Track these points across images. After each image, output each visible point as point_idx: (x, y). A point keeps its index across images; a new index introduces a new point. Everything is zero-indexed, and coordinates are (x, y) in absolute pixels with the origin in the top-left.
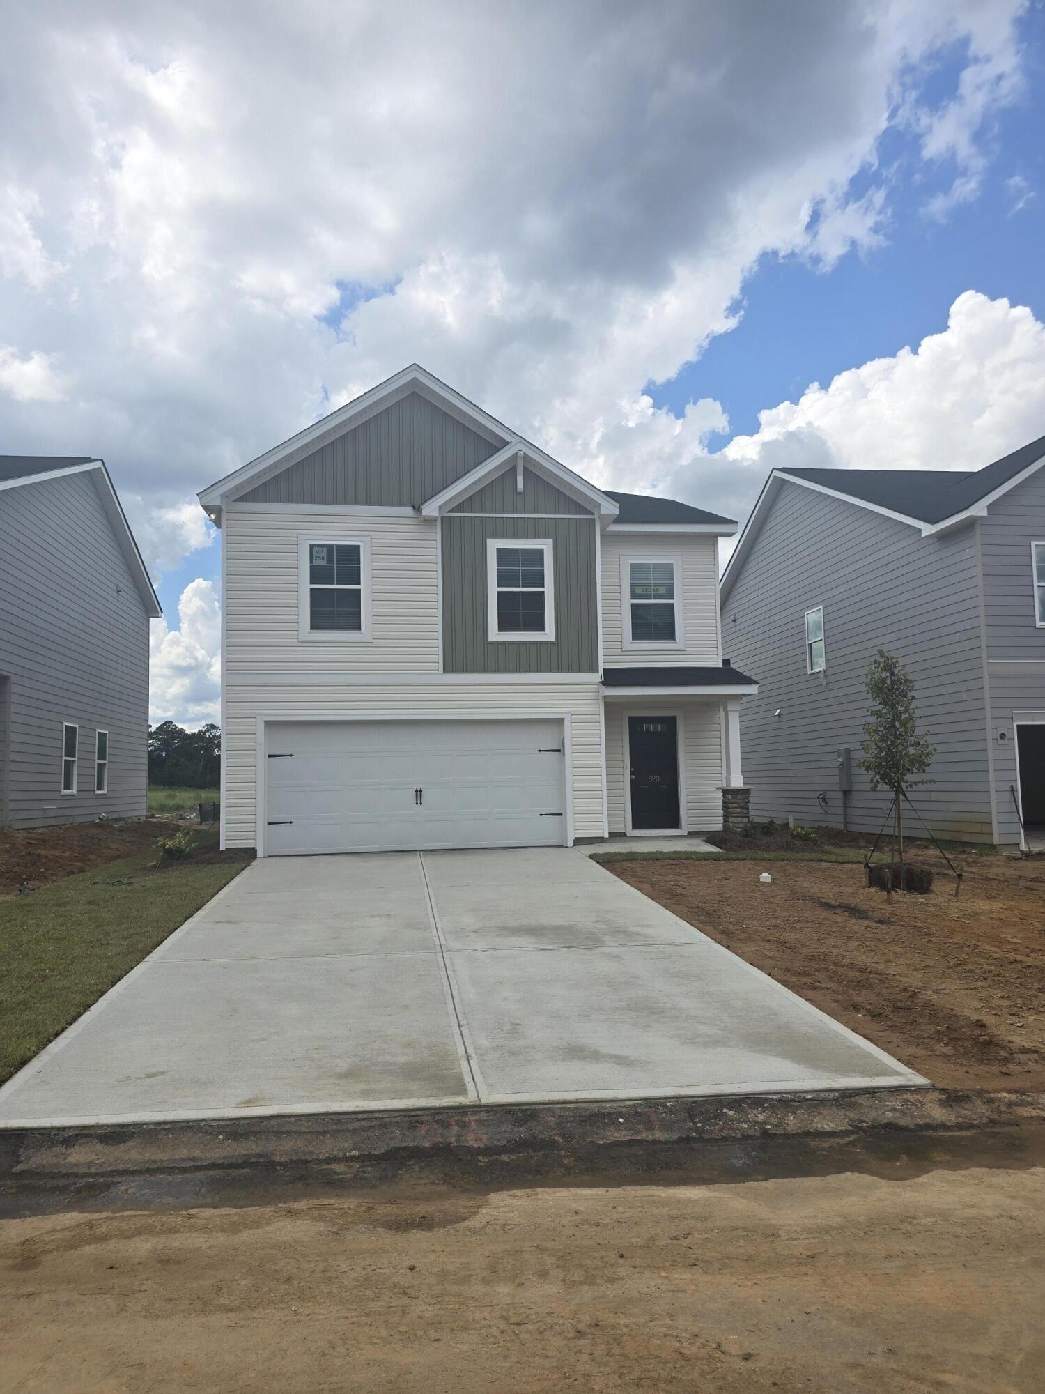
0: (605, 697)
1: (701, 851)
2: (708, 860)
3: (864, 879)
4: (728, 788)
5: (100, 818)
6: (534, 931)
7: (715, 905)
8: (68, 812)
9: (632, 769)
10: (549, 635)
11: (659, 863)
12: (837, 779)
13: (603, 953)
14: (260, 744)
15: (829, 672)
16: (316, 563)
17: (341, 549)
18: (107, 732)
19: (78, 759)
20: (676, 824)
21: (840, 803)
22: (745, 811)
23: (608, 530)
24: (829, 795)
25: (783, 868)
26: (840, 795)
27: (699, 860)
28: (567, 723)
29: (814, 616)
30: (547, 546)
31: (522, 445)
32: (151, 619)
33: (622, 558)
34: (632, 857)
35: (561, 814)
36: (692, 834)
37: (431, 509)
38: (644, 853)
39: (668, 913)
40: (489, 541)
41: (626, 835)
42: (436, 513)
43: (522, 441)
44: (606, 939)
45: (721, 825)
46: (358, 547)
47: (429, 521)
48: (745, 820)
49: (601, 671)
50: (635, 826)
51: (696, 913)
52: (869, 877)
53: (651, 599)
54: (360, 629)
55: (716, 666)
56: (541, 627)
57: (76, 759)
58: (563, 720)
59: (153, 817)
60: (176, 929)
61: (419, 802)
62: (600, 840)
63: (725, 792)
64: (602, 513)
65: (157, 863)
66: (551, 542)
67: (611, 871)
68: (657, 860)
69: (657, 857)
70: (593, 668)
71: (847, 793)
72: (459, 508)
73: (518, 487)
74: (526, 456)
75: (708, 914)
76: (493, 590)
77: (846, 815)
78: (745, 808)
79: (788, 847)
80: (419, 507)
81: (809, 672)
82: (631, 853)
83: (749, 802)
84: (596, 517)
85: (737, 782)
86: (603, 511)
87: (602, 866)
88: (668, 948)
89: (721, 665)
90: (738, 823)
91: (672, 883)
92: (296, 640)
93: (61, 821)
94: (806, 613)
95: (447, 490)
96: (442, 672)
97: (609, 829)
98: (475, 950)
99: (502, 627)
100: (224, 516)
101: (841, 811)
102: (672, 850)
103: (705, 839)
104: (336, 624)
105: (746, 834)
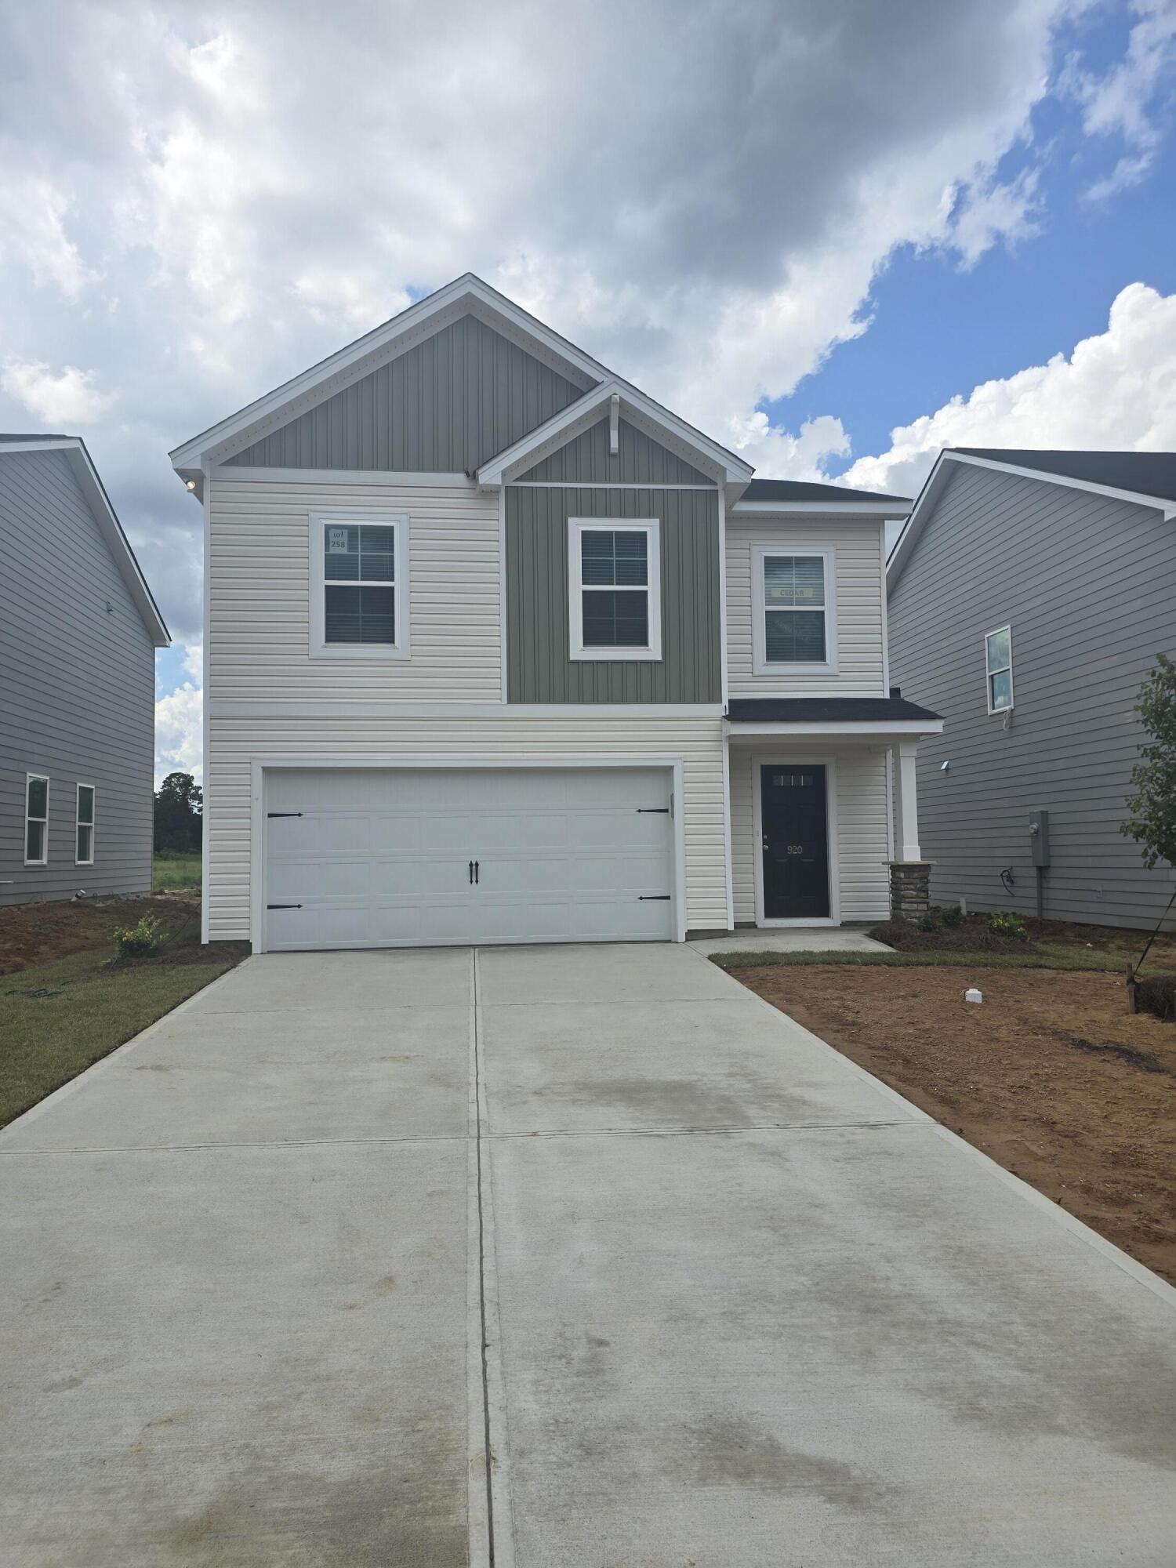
0: (730, 737)
1: (867, 951)
2: (879, 964)
3: (1125, 998)
4: (900, 863)
5: (77, 896)
6: (632, 1093)
7: (913, 1044)
8: (34, 888)
9: (766, 837)
10: (653, 651)
11: (809, 969)
12: (1028, 852)
13: (752, 1145)
14: (257, 799)
15: (1016, 713)
16: (334, 550)
17: (368, 531)
18: (93, 787)
19: (49, 819)
20: (824, 911)
21: (1034, 882)
22: (923, 895)
23: (733, 509)
24: (1016, 872)
25: (990, 979)
26: (1034, 872)
27: (866, 965)
28: (677, 772)
29: (1003, 636)
30: (651, 528)
31: (618, 387)
32: (156, 648)
33: (753, 548)
34: (770, 960)
35: (668, 898)
36: (848, 926)
37: (491, 475)
38: (786, 954)
39: (842, 1059)
40: (572, 521)
41: (756, 926)
42: (498, 481)
43: (617, 380)
44: (752, 1112)
45: (888, 913)
46: (391, 529)
47: (489, 493)
48: (924, 907)
49: (725, 702)
50: (769, 914)
51: (887, 1059)
52: (1135, 997)
53: (792, 605)
54: (392, 641)
55: (882, 697)
56: (642, 640)
57: (46, 820)
58: (671, 768)
59: (162, 893)
60: (69, 1080)
61: (474, 879)
62: (723, 934)
63: (896, 868)
64: (728, 481)
65: (112, 962)
66: (656, 522)
67: (742, 981)
68: (807, 964)
69: (805, 960)
70: (714, 697)
71: (1043, 871)
72: (530, 475)
73: (612, 446)
74: (622, 403)
75: (907, 1062)
76: (577, 588)
77: (1041, 898)
78: (924, 891)
79: (987, 946)
80: (475, 472)
81: (990, 712)
82: (769, 954)
83: (928, 882)
84: (719, 487)
85: (912, 854)
86: (730, 479)
87: (729, 973)
88: (862, 1135)
89: (887, 696)
90: (914, 911)
91: (836, 1003)
92: (306, 657)
93: (23, 900)
94: (986, 636)
95: (514, 448)
96: (506, 703)
97: (735, 917)
98: (535, 1134)
99: (589, 640)
100: (207, 487)
101: (1034, 893)
102: (826, 950)
103: (867, 932)
104: (361, 631)
105: (927, 927)
